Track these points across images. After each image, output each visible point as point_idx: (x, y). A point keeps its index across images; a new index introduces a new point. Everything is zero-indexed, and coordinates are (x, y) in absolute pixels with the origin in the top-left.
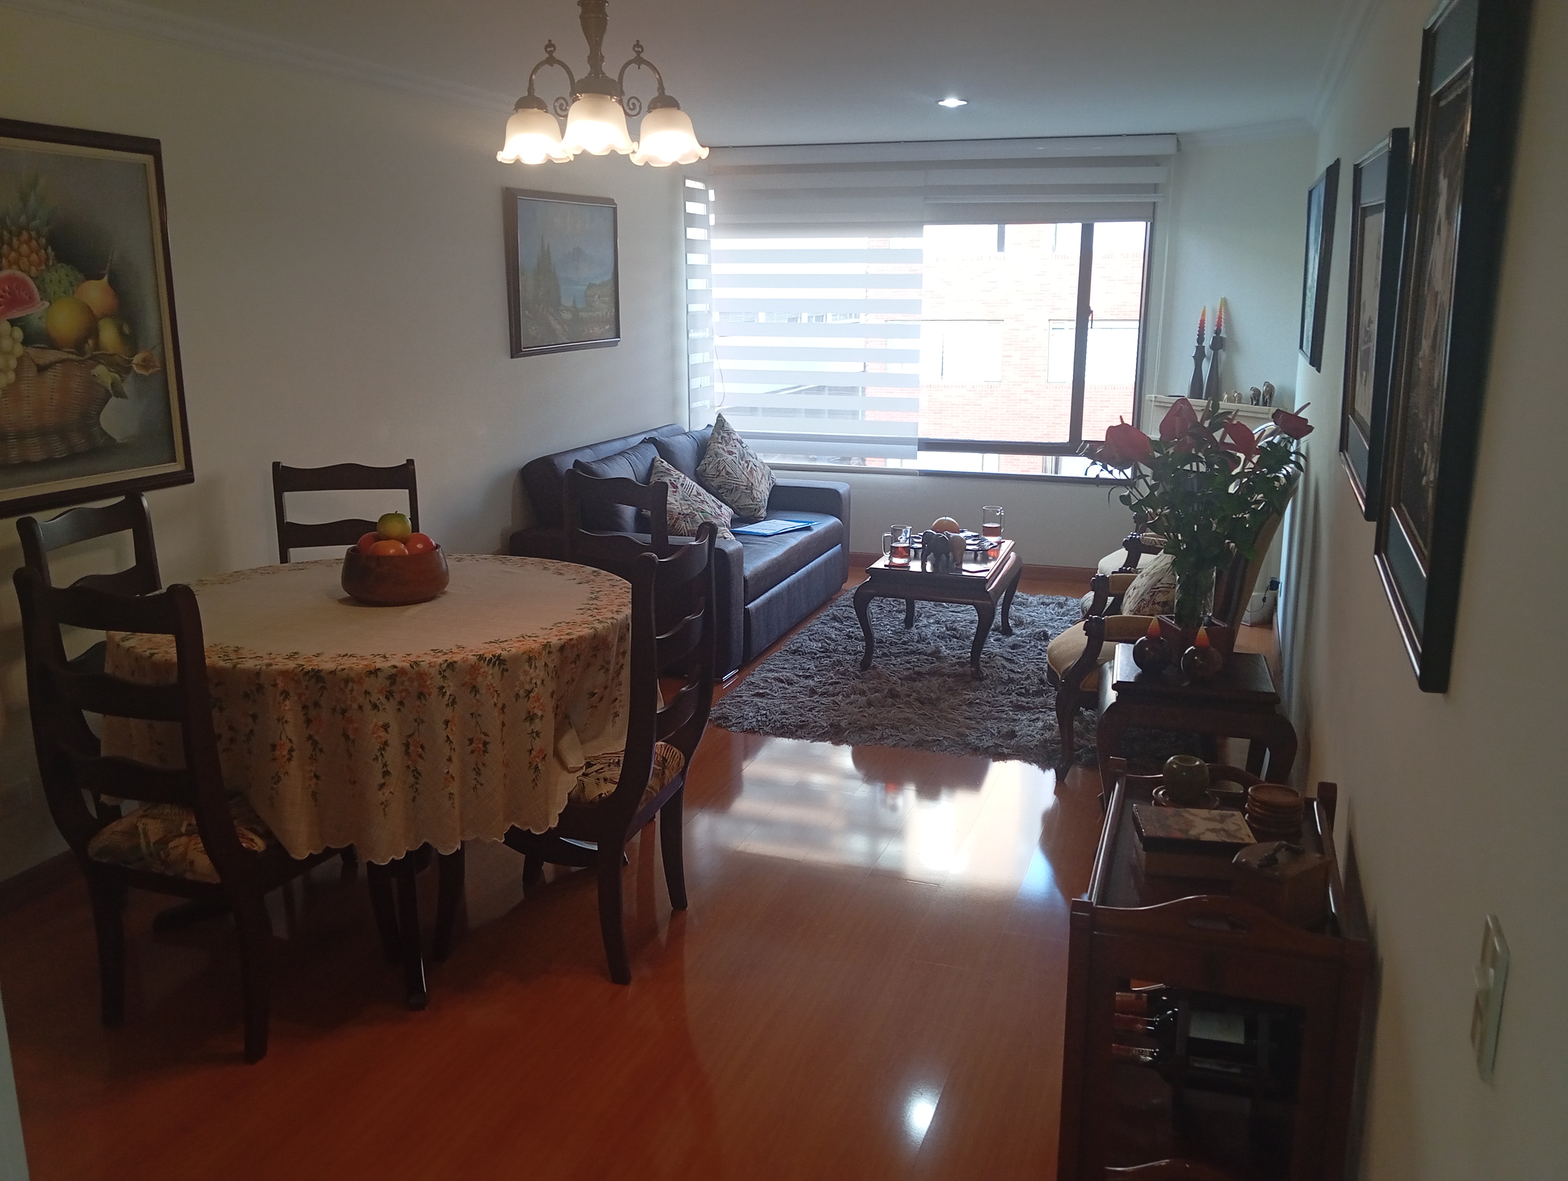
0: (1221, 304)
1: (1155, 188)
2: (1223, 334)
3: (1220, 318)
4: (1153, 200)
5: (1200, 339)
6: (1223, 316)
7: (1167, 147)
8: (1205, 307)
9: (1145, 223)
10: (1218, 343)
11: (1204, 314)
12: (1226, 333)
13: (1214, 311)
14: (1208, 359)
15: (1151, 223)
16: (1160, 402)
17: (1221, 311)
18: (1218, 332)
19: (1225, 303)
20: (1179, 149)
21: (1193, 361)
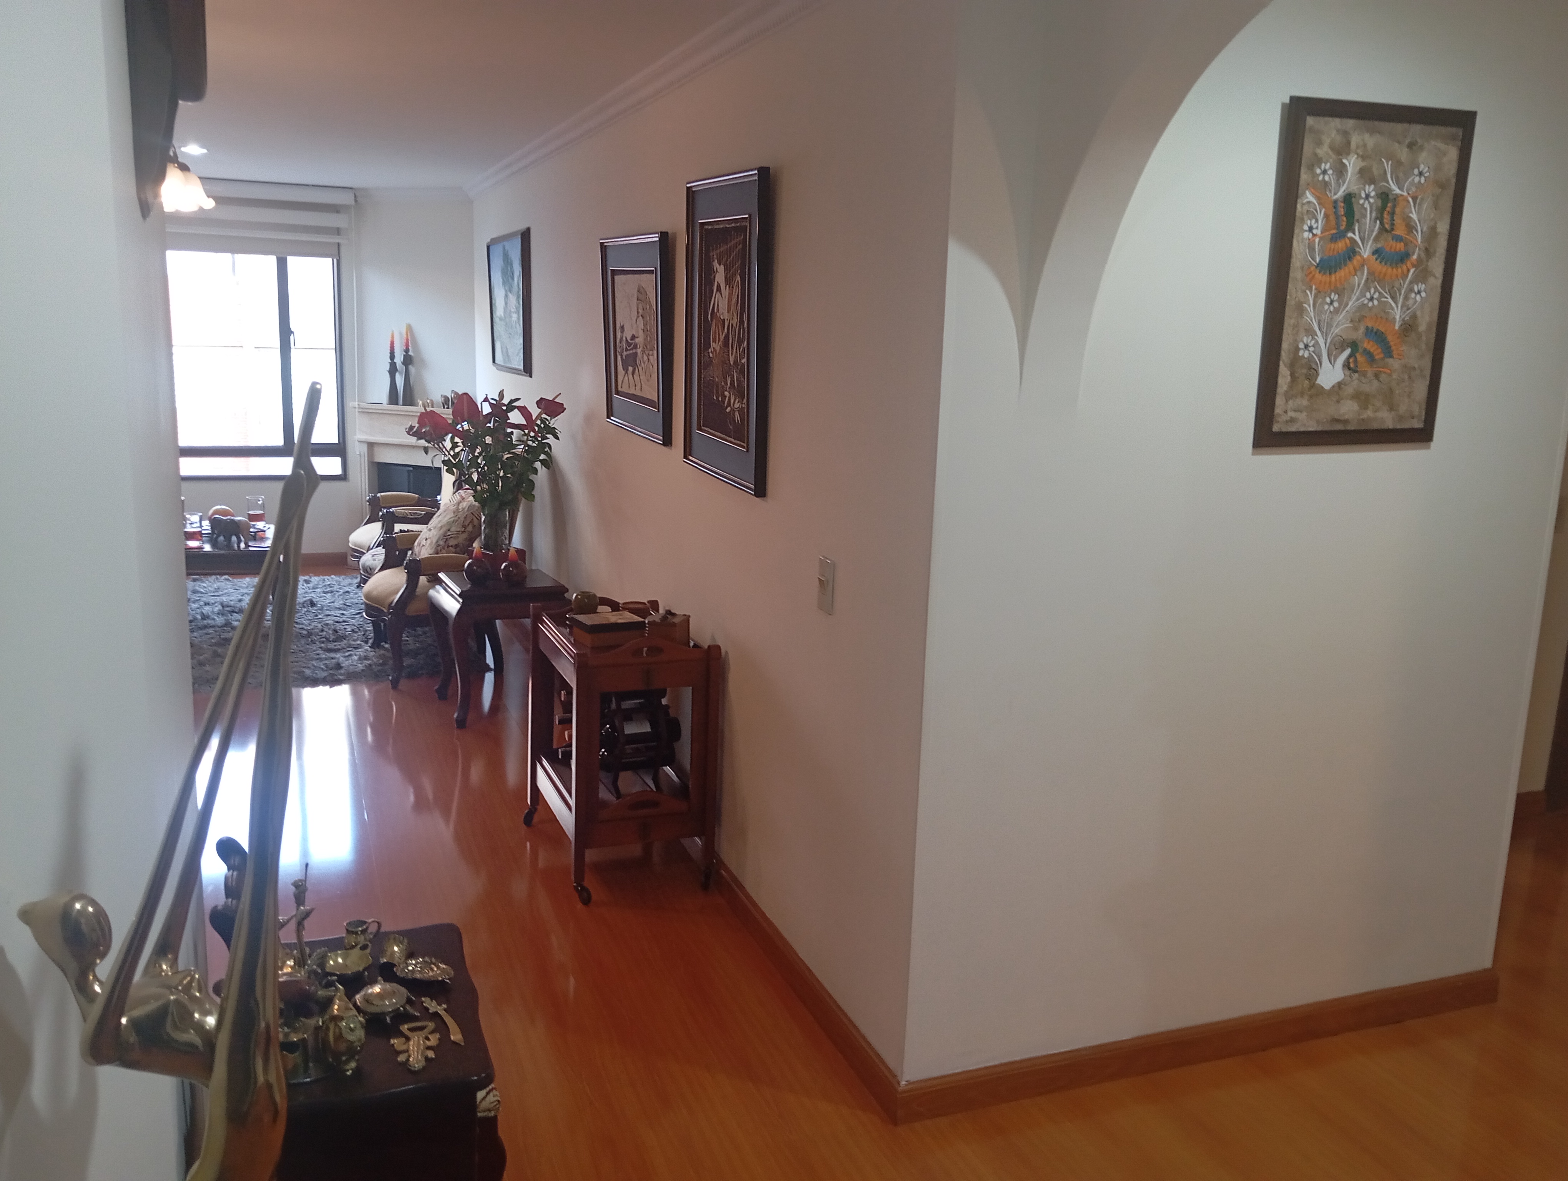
0: (407, 329)
1: (338, 231)
2: (411, 353)
3: (407, 340)
4: (337, 241)
5: (392, 357)
6: (409, 338)
7: (346, 199)
8: (393, 331)
9: (330, 260)
10: (408, 360)
11: (393, 337)
12: (413, 352)
13: (401, 333)
14: (401, 373)
15: (337, 260)
16: (362, 408)
17: (407, 335)
18: (407, 351)
19: (409, 328)
20: (356, 201)
21: (388, 375)
